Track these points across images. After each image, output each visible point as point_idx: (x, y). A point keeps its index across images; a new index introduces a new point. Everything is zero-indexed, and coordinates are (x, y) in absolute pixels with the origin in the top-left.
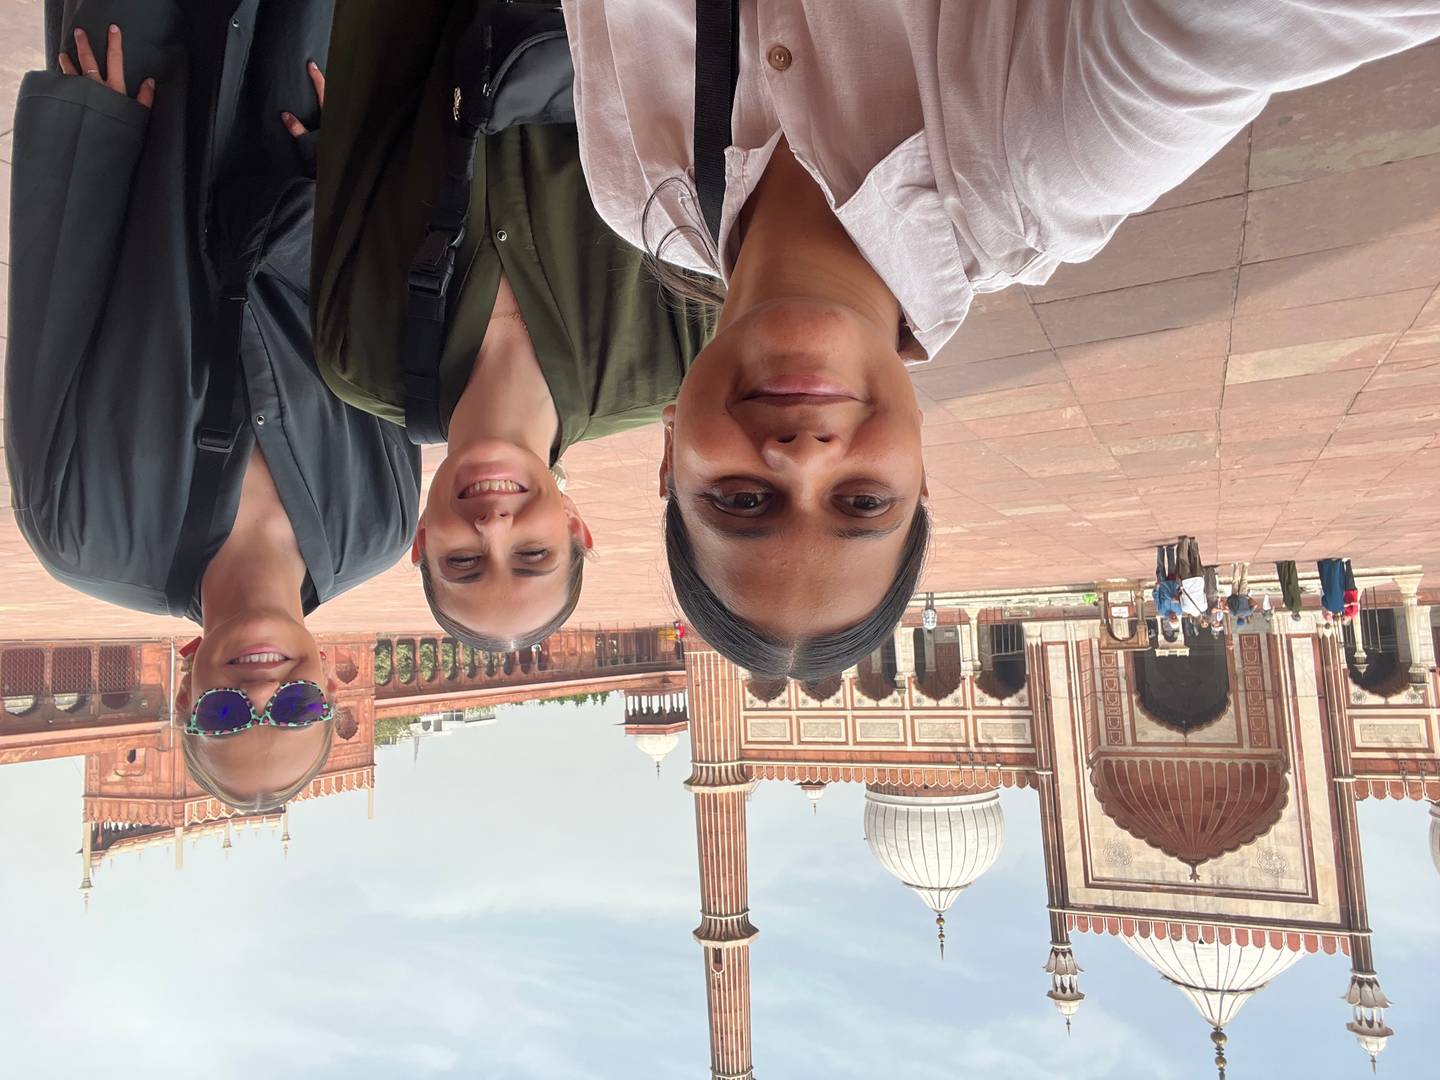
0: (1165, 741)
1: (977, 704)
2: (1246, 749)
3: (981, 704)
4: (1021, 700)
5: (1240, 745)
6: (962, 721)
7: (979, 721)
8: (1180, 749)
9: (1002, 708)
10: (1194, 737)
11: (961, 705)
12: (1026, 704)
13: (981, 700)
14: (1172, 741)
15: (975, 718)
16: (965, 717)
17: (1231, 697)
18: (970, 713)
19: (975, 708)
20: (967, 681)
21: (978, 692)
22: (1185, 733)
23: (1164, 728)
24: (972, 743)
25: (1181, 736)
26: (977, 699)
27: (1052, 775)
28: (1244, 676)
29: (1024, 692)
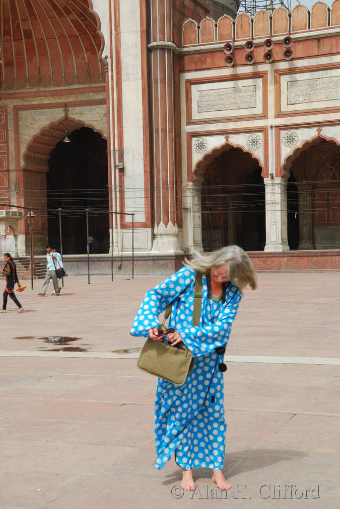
0: (88, 108)
1: (261, 135)
2: (10, 104)
3: (254, 136)
4: (201, 146)
5: (17, 109)
6: (284, 108)
7: (259, 110)
8: (72, 99)
9: (227, 133)
10: (58, 114)
11: (284, 133)
12: (195, 141)
13: (254, 142)
14: (78, 109)
15: (264, 116)
16: (279, 115)
17: (22, 163)
18: (272, 121)
19: (263, 130)
20: (272, 169)
21: (258, 153)
22: (66, 118)
23: (87, 123)
24: (270, 77)
25: (71, 116)
26: (261, 142)
27: (148, 41)
28: (9, 188)
29: (197, 157)
